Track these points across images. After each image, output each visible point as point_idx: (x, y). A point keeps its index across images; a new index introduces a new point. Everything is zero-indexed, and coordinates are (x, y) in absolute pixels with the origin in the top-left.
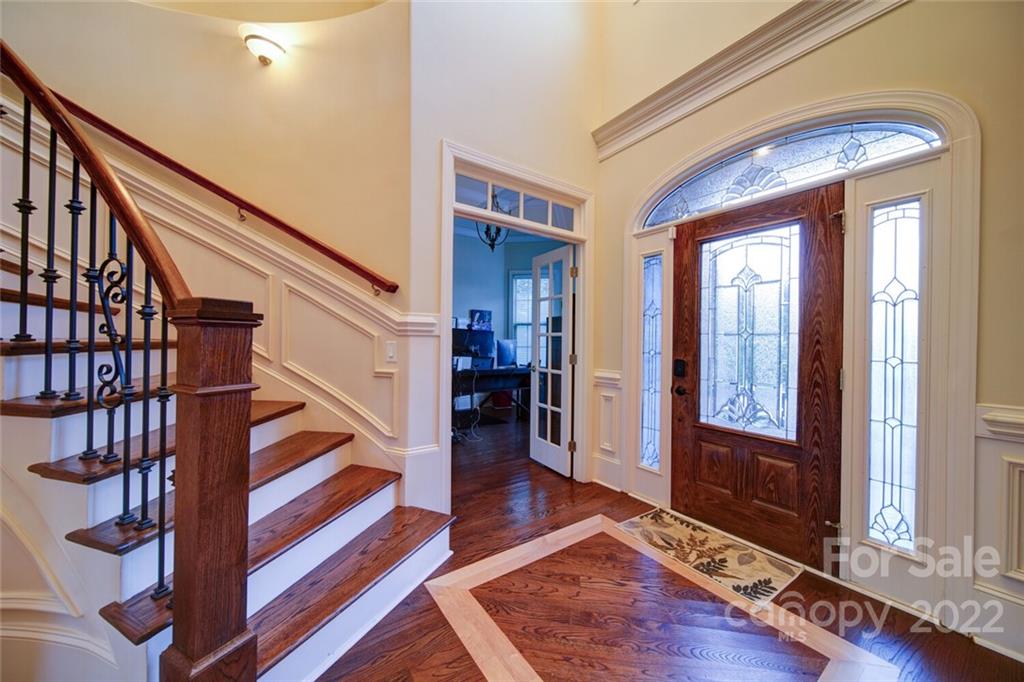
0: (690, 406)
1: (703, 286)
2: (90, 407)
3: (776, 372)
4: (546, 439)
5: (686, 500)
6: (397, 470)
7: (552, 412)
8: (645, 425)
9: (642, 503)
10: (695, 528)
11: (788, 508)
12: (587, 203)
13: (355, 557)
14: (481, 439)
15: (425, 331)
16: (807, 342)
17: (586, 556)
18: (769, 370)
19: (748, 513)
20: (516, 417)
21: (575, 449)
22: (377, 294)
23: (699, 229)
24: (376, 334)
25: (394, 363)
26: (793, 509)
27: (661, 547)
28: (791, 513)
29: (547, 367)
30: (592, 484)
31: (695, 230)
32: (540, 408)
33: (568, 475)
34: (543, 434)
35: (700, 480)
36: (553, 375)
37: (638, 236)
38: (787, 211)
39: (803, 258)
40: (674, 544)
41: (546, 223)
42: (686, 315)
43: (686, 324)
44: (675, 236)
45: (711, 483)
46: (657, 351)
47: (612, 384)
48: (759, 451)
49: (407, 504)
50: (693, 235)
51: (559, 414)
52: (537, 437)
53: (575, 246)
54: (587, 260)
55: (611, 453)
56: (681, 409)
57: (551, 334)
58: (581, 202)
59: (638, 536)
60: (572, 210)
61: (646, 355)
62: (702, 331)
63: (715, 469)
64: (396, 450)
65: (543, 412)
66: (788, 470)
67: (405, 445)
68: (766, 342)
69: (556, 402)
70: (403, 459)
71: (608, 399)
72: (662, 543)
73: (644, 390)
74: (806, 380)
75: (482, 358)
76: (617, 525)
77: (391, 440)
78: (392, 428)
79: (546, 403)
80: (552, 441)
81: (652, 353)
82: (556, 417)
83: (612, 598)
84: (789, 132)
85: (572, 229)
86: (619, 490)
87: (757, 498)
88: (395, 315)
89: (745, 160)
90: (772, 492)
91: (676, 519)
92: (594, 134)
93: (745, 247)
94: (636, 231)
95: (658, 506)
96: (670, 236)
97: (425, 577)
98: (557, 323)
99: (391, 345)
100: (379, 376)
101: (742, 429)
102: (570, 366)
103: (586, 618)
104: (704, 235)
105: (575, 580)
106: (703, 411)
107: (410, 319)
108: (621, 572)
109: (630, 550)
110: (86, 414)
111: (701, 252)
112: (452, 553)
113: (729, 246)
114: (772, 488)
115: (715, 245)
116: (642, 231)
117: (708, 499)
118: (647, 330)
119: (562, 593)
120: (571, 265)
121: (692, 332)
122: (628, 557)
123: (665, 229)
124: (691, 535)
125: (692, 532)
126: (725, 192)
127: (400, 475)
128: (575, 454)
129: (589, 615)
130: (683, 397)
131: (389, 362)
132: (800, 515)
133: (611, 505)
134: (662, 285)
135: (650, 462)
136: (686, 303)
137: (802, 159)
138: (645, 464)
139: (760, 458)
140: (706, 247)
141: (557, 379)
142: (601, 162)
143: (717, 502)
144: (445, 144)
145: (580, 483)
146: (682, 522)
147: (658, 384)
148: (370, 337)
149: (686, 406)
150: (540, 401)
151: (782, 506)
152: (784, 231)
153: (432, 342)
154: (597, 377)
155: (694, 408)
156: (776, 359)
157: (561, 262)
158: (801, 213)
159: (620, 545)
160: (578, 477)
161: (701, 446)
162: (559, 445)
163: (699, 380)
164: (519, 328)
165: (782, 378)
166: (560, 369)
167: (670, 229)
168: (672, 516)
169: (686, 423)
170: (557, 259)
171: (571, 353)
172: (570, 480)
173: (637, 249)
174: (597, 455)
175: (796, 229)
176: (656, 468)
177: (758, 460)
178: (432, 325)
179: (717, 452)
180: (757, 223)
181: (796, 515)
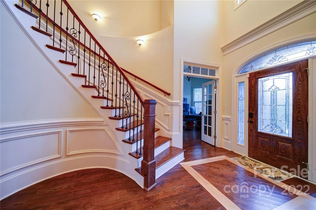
0: (254, 126)
1: (259, 91)
2: (123, 118)
3: (284, 117)
4: (207, 135)
5: (253, 154)
6: (170, 138)
7: (209, 127)
8: (239, 132)
9: (238, 154)
10: (256, 162)
11: (289, 158)
12: (219, 68)
13: (165, 154)
14: (186, 134)
15: (177, 104)
16: (295, 108)
17: (221, 164)
18: (282, 116)
19: (275, 159)
20: (195, 129)
21: (216, 137)
22: (165, 96)
23: (257, 74)
24: (165, 105)
25: (169, 112)
26: (291, 158)
27: (245, 165)
28: (290, 159)
29: (207, 114)
30: (221, 148)
31: (256, 75)
32: (205, 126)
33: (214, 145)
34: (205, 133)
35: (258, 148)
36: (209, 117)
37: (236, 77)
38: (288, 69)
39: (294, 83)
40: (249, 165)
41: (207, 75)
42: (253, 100)
43: (253, 102)
44: (249, 77)
45: (262, 149)
46: (243, 110)
47: (228, 119)
48: (279, 140)
49: (173, 146)
50: (255, 76)
51: (211, 128)
52: (204, 134)
53: (216, 80)
54: (220, 84)
55: (228, 140)
56: (251, 127)
57: (208, 105)
58: (218, 68)
59: (237, 162)
60: (215, 70)
61: (239, 111)
62: (259, 104)
63: (263, 145)
64: (170, 133)
65: (205, 127)
66: (289, 146)
67: (172, 132)
68: (281, 108)
69: (210, 124)
70: (172, 135)
71: (227, 124)
72: (245, 164)
73: (239, 121)
74: (295, 119)
75: (186, 111)
76: (230, 158)
77: (169, 130)
78: (169, 127)
79: (207, 124)
80: (208, 135)
81: (241, 111)
82: (210, 129)
83: (229, 173)
84: (288, 45)
85: (215, 76)
86: (230, 150)
87: (278, 154)
88: (170, 101)
89: (273, 54)
90: (283, 153)
91: (250, 159)
92: (222, 48)
93: (273, 80)
94: (236, 75)
95: (244, 156)
96: (247, 77)
97: (179, 162)
98: (210, 102)
99: (169, 108)
100: (166, 115)
101: (273, 134)
102: (214, 114)
103: (222, 176)
104: (259, 76)
105: (218, 168)
106: (259, 128)
107: (174, 102)
108: (232, 169)
109: (234, 164)
110: (122, 120)
111: (258, 81)
112: (184, 158)
113: (268, 79)
114: (283, 152)
115: (263, 79)
116: (238, 75)
117: (261, 154)
118: (239, 104)
119: (215, 170)
120: (215, 86)
121: (255, 105)
122: (234, 166)
123: (246, 75)
124: (255, 164)
125: (255, 163)
126: (266, 63)
127: (171, 139)
128: (216, 139)
129: (223, 175)
130: (252, 124)
131: (168, 112)
132: (293, 160)
133: (228, 154)
134: (245, 91)
135: (241, 143)
136: (253, 96)
137: (293, 53)
138: (239, 143)
139: (279, 142)
140: (259, 80)
141: (210, 118)
142: (224, 56)
143: (264, 155)
144: (181, 59)
145: (218, 148)
146: (252, 160)
147: (244, 120)
148: (164, 106)
149: (253, 127)
150: (205, 124)
151: (287, 157)
152: (287, 75)
153: (178, 107)
154: (223, 117)
155: (256, 127)
156: (284, 113)
157: (211, 85)
158: (292, 69)
159: (231, 163)
160: (217, 146)
161: (258, 138)
162: (211, 136)
163: (258, 119)
164: (195, 103)
165: (287, 119)
166: (211, 115)
167: (247, 75)
168: (248, 158)
169: (253, 132)
170: (210, 84)
171: (214, 110)
172: (215, 146)
173: (236, 81)
174: (223, 140)
175: (291, 74)
176: (243, 144)
177: (278, 143)
178: (179, 103)
179: (264, 140)
180: (277, 72)
181: (292, 160)
